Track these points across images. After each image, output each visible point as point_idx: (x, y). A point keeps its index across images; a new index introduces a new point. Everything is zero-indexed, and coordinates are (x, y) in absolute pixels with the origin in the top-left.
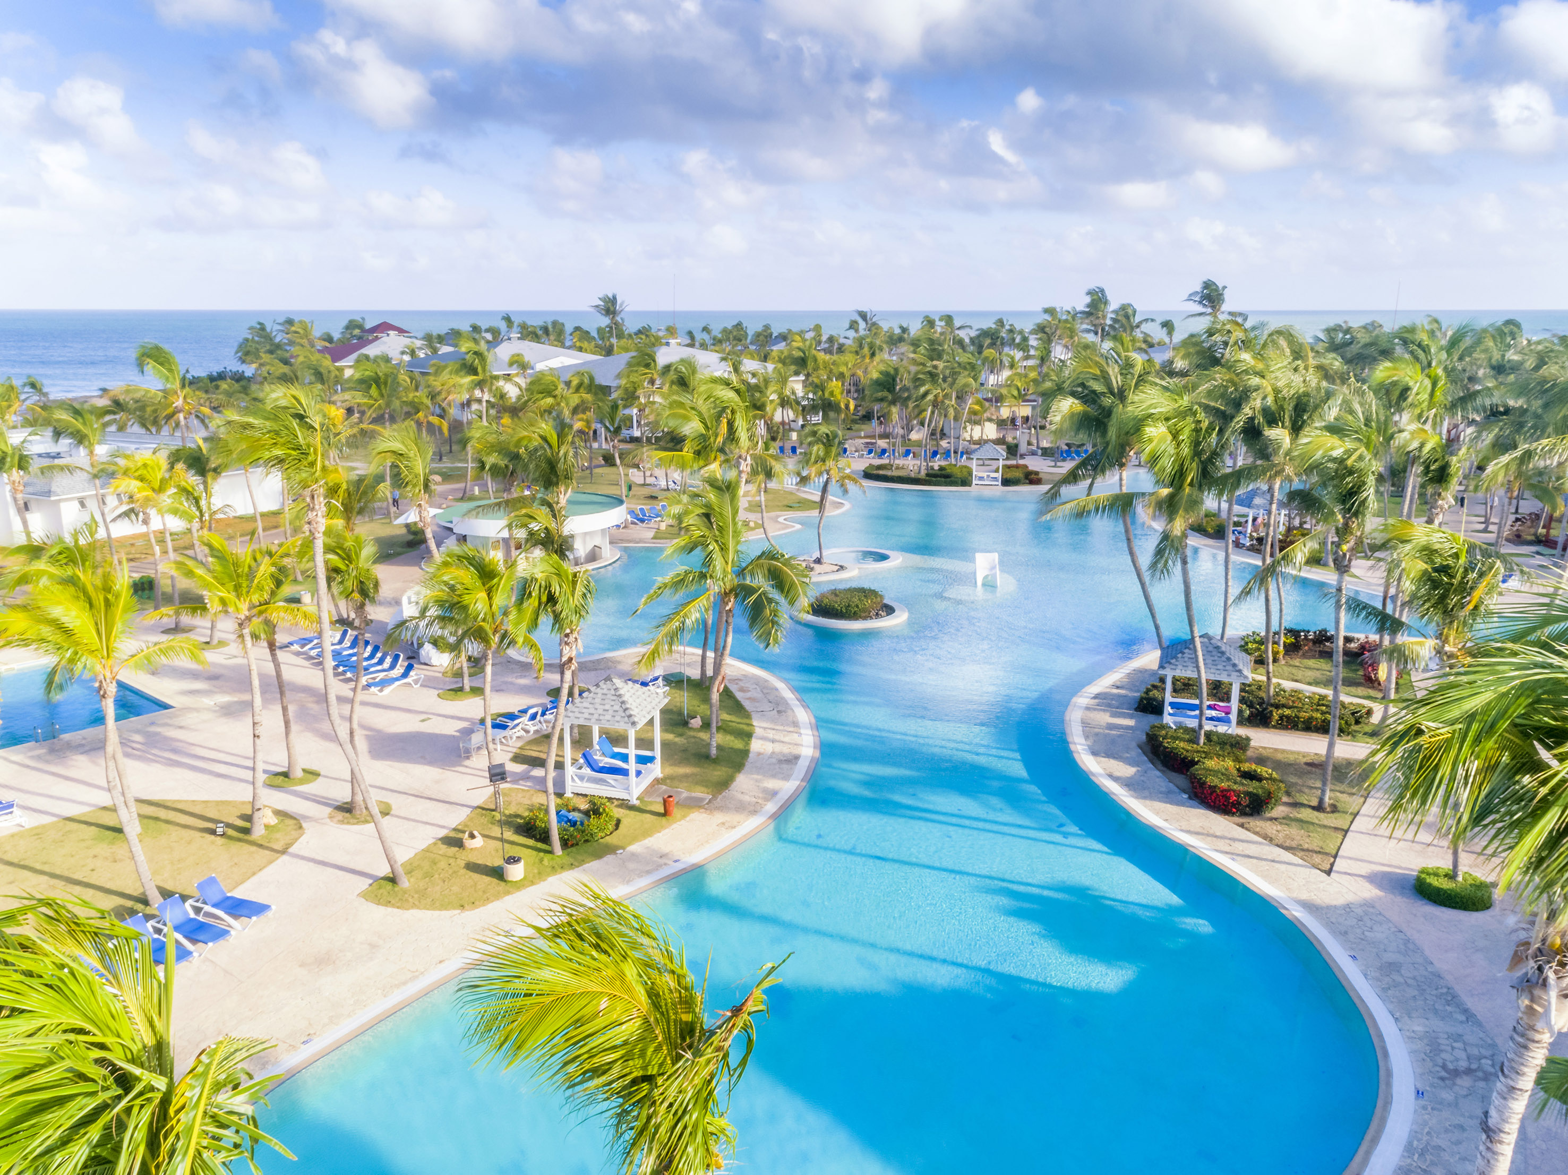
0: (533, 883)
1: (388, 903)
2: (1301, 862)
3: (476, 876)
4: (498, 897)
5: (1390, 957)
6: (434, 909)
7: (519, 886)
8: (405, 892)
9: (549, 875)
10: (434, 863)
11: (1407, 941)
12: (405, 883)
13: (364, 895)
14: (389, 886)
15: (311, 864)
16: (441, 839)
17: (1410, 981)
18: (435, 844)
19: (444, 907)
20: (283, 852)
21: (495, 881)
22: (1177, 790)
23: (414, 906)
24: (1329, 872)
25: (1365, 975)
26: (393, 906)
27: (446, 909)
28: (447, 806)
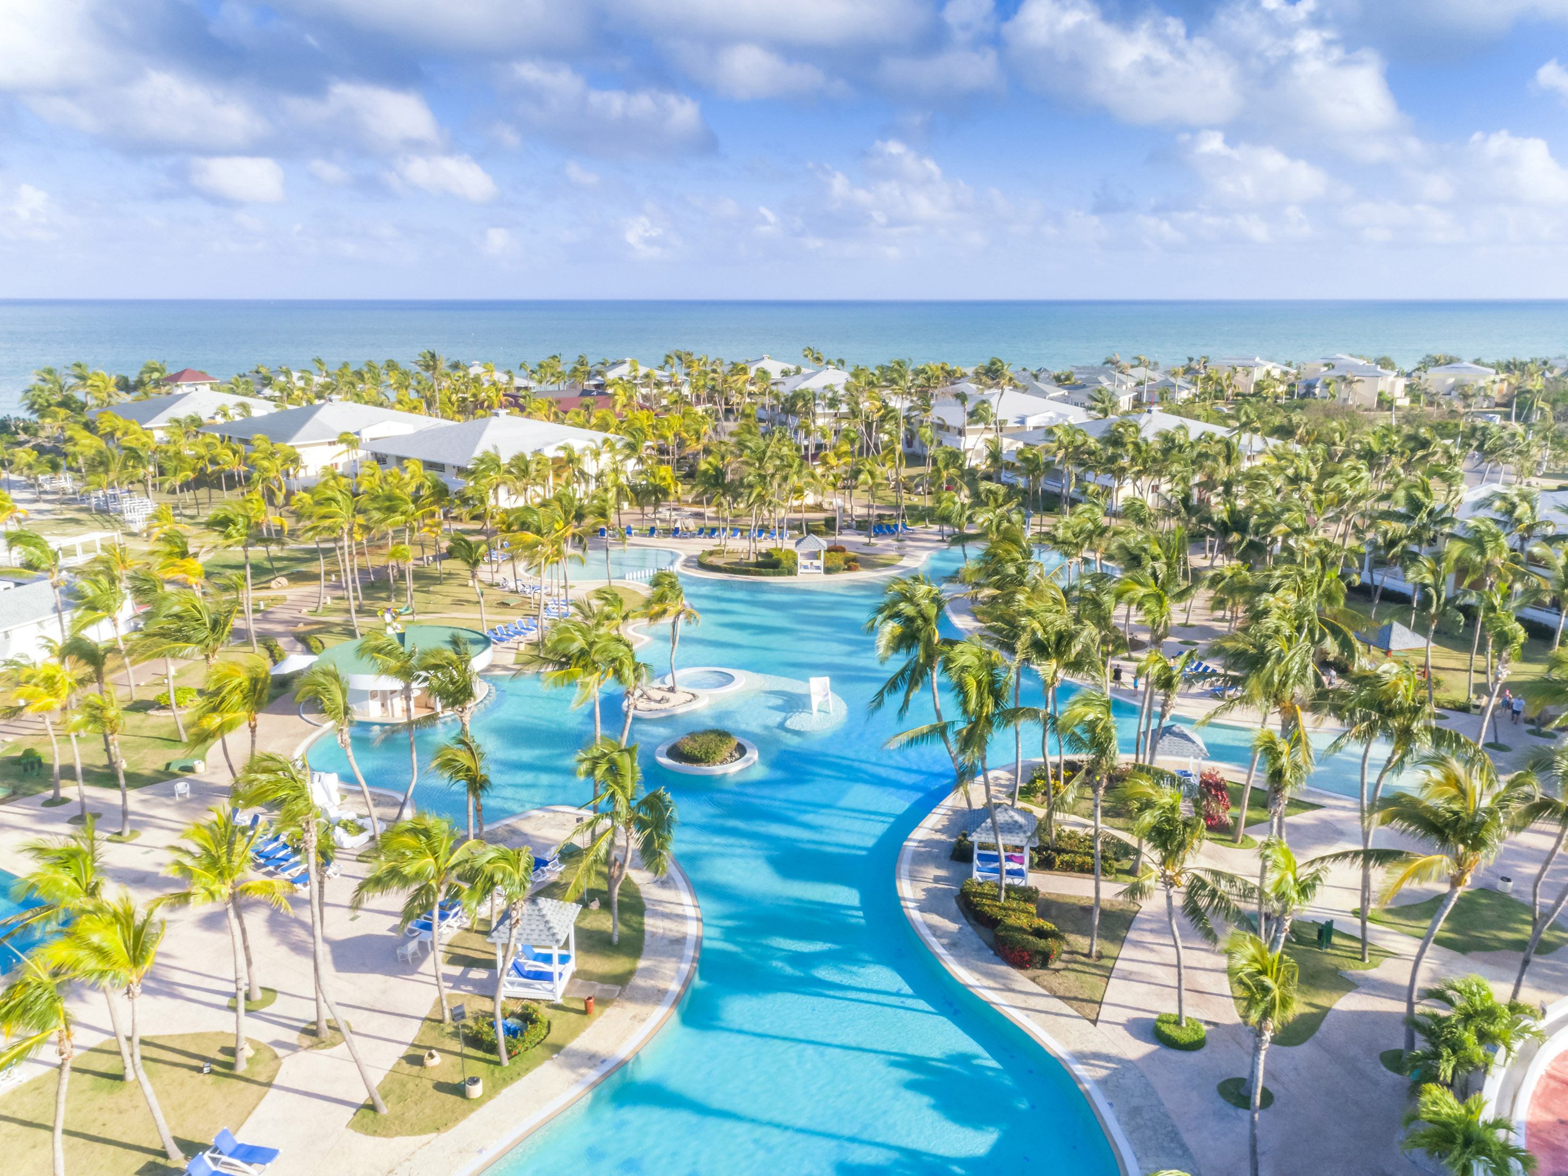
0: (490, 1098)
1: (375, 1133)
2: (1076, 1014)
3: (443, 1096)
4: (464, 1115)
5: (1135, 1102)
6: (415, 1134)
7: (480, 1102)
8: (386, 1120)
9: (502, 1088)
10: (404, 1085)
11: (1148, 1084)
12: (384, 1110)
13: (352, 1125)
14: (371, 1114)
15: (297, 1096)
16: (403, 1058)
17: (1149, 1123)
18: (399, 1064)
19: (423, 1131)
20: (269, 1085)
21: (459, 1098)
22: (985, 946)
23: (398, 1134)
24: (1094, 1022)
25: (1118, 1120)
26: (380, 1135)
27: (425, 1133)
28: (399, 1019)
